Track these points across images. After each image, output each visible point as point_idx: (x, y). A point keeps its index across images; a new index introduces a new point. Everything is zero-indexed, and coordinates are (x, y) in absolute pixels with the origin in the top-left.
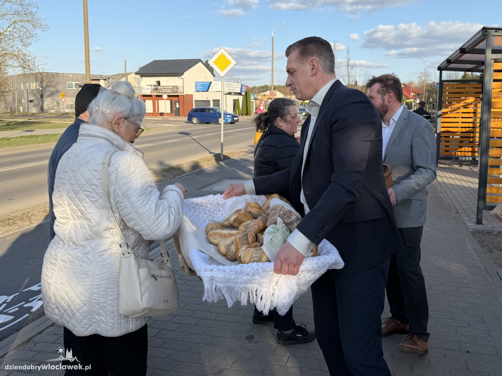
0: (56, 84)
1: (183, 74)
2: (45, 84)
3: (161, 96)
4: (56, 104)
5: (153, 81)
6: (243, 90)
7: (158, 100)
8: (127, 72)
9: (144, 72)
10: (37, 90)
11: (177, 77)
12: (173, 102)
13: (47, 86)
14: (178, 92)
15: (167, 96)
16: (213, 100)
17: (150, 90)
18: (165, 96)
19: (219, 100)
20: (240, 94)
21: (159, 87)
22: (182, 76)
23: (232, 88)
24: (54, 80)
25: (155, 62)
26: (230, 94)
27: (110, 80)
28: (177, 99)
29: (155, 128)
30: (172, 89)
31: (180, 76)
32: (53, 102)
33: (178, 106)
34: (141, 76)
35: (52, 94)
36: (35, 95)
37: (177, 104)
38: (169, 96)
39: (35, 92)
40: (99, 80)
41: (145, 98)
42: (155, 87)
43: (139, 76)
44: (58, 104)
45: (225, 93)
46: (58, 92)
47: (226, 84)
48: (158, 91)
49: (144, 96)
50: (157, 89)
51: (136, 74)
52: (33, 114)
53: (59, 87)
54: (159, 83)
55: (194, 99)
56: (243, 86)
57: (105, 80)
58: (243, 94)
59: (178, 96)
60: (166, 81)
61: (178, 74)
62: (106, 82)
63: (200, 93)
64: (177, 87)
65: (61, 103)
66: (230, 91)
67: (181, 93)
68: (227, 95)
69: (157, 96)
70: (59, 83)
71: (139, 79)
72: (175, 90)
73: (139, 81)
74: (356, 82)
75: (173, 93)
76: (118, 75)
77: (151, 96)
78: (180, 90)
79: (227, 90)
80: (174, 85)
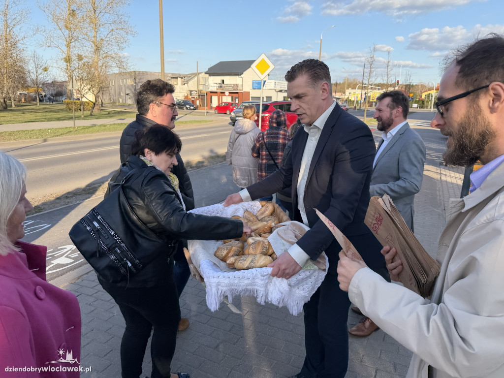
1: (243, 74)
2: (137, 80)
3: (224, 93)
5: (218, 79)
7: (222, 96)
8: (199, 72)
9: (212, 72)
10: (132, 85)
11: (237, 77)
12: (234, 98)
13: (139, 82)
14: (237, 90)
15: (228, 93)
16: (267, 97)
17: (216, 88)
18: (227, 93)
19: (271, 97)
21: (223, 85)
22: (242, 76)
23: (283, 86)
24: (145, 77)
25: (221, 62)
27: (185, 79)
28: (237, 95)
29: (216, 121)
30: (233, 87)
31: (240, 75)
33: (237, 102)
34: (210, 75)
36: (130, 89)
37: (237, 100)
38: (230, 93)
39: (131, 87)
40: (177, 78)
41: (212, 94)
42: (220, 85)
43: (208, 75)
45: (277, 91)
47: (278, 83)
48: (222, 88)
49: (211, 92)
50: (221, 87)
51: (206, 73)
52: (129, 105)
54: (223, 81)
55: (251, 96)
57: (182, 78)
59: (237, 93)
60: (229, 80)
61: (239, 74)
62: (182, 80)
63: (256, 90)
64: (237, 85)
66: (281, 89)
67: (240, 90)
68: (279, 93)
69: (221, 93)
71: (206, 78)
72: (235, 88)
73: (206, 80)
74: (398, 81)
75: (234, 90)
76: (192, 74)
77: (216, 92)
78: (240, 88)
79: (278, 88)
80: (235, 83)
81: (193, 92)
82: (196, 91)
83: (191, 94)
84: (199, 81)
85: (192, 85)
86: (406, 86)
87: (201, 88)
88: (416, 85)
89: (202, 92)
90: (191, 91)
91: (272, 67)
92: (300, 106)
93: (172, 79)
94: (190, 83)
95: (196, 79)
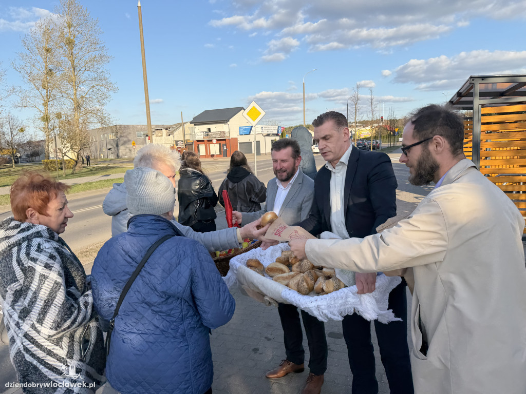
0: (128, 134)
1: (229, 121)
2: (119, 134)
3: (211, 140)
4: (128, 150)
5: (204, 128)
6: (280, 131)
7: (209, 144)
8: (183, 122)
9: (197, 122)
11: (224, 124)
12: (221, 145)
13: (121, 136)
14: (225, 137)
16: (255, 142)
17: (202, 136)
18: (215, 141)
19: (259, 142)
20: (277, 135)
21: (210, 133)
23: (270, 131)
24: (126, 131)
25: (206, 111)
26: (268, 135)
27: (170, 130)
28: (224, 142)
30: (220, 134)
31: (227, 122)
32: (125, 150)
33: (225, 148)
34: (195, 125)
35: (125, 143)
36: (111, 144)
37: (225, 146)
38: (217, 140)
39: (112, 141)
40: (161, 129)
41: (198, 143)
42: (207, 133)
43: (193, 125)
44: (130, 151)
45: (264, 135)
46: (129, 141)
47: (265, 127)
48: (209, 137)
49: (198, 141)
50: (208, 135)
51: (191, 123)
52: (111, 160)
53: (130, 137)
54: (209, 129)
55: (238, 142)
56: (279, 128)
57: (166, 129)
58: (280, 134)
59: (225, 140)
60: (215, 128)
61: (224, 121)
62: (167, 131)
63: (243, 136)
64: (224, 132)
65: (133, 150)
66: (268, 133)
67: (227, 137)
68: (266, 137)
69: (208, 141)
70: (130, 133)
71: (192, 128)
72: (222, 135)
73: (192, 130)
74: (382, 118)
75: (221, 137)
76: (176, 125)
77: (203, 141)
78: (227, 135)
79: (266, 133)
80: (221, 130)
81: (179, 143)
82: (182, 141)
83: (177, 145)
84: (184, 131)
85: (178, 135)
86: (390, 120)
87: (187, 137)
88: (399, 120)
89: (188, 141)
90: (177, 142)
91: (263, 113)
92: (326, 146)
93: (157, 131)
94: (176, 133)
95: (181, 129)
